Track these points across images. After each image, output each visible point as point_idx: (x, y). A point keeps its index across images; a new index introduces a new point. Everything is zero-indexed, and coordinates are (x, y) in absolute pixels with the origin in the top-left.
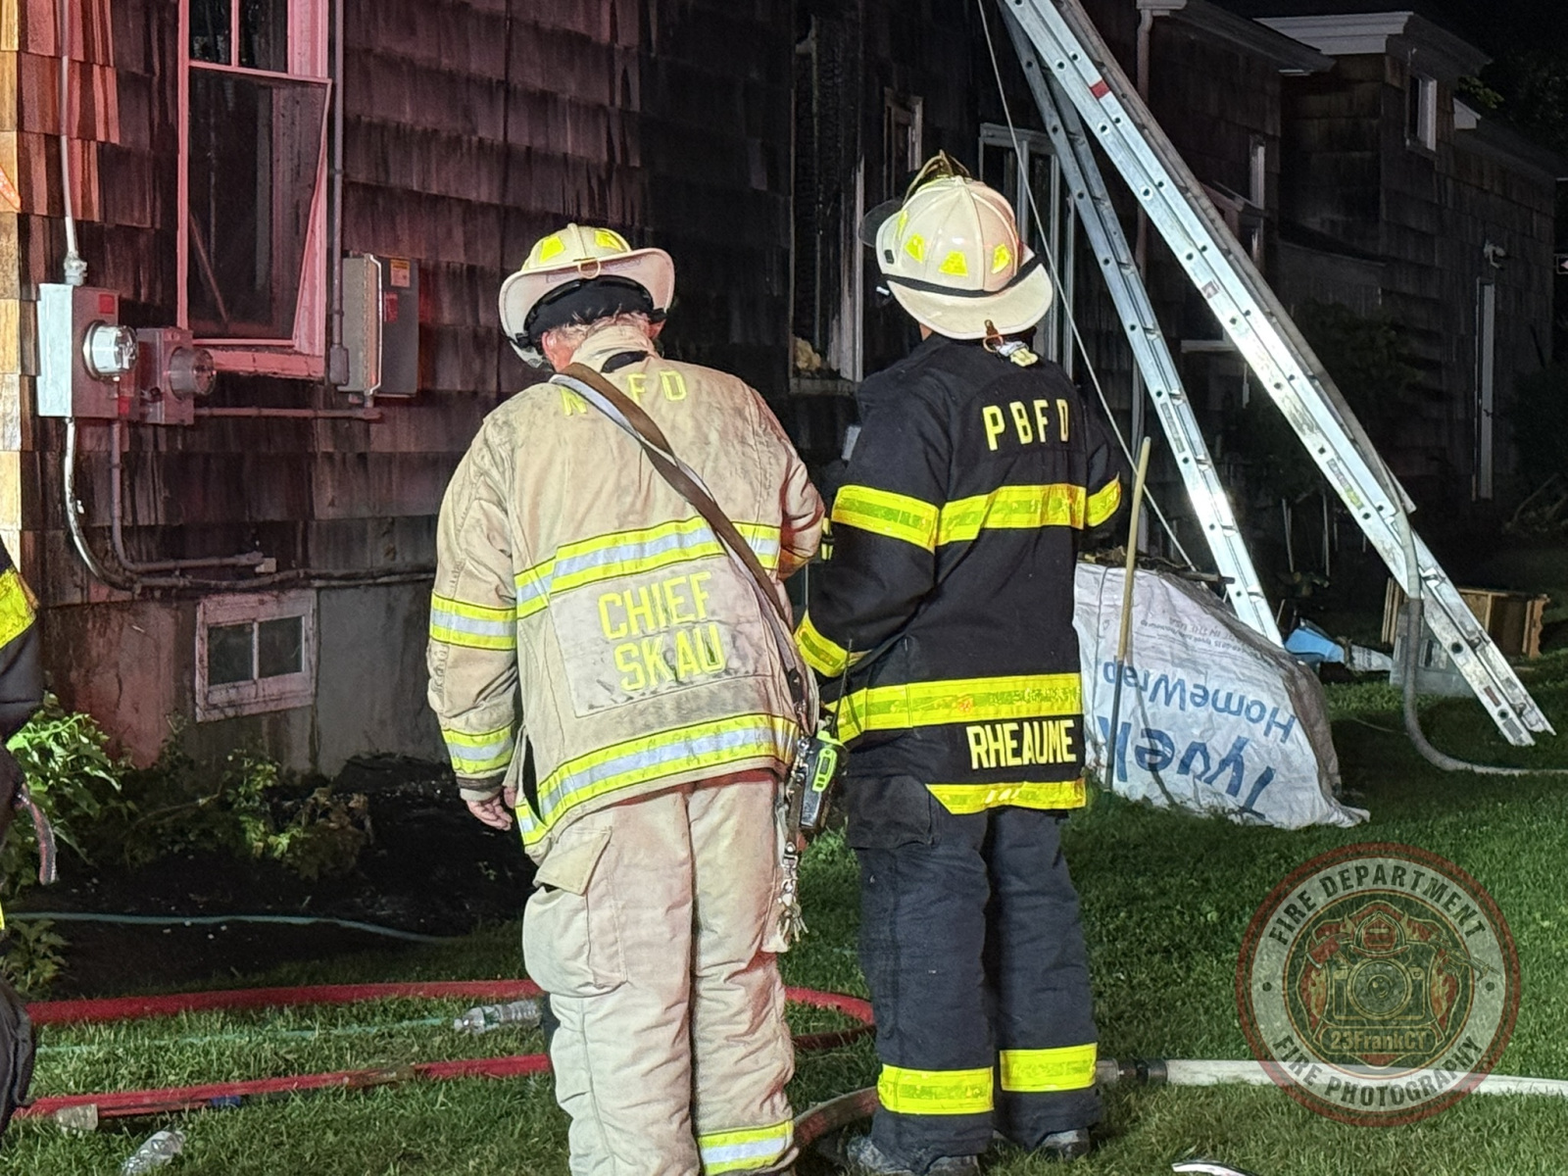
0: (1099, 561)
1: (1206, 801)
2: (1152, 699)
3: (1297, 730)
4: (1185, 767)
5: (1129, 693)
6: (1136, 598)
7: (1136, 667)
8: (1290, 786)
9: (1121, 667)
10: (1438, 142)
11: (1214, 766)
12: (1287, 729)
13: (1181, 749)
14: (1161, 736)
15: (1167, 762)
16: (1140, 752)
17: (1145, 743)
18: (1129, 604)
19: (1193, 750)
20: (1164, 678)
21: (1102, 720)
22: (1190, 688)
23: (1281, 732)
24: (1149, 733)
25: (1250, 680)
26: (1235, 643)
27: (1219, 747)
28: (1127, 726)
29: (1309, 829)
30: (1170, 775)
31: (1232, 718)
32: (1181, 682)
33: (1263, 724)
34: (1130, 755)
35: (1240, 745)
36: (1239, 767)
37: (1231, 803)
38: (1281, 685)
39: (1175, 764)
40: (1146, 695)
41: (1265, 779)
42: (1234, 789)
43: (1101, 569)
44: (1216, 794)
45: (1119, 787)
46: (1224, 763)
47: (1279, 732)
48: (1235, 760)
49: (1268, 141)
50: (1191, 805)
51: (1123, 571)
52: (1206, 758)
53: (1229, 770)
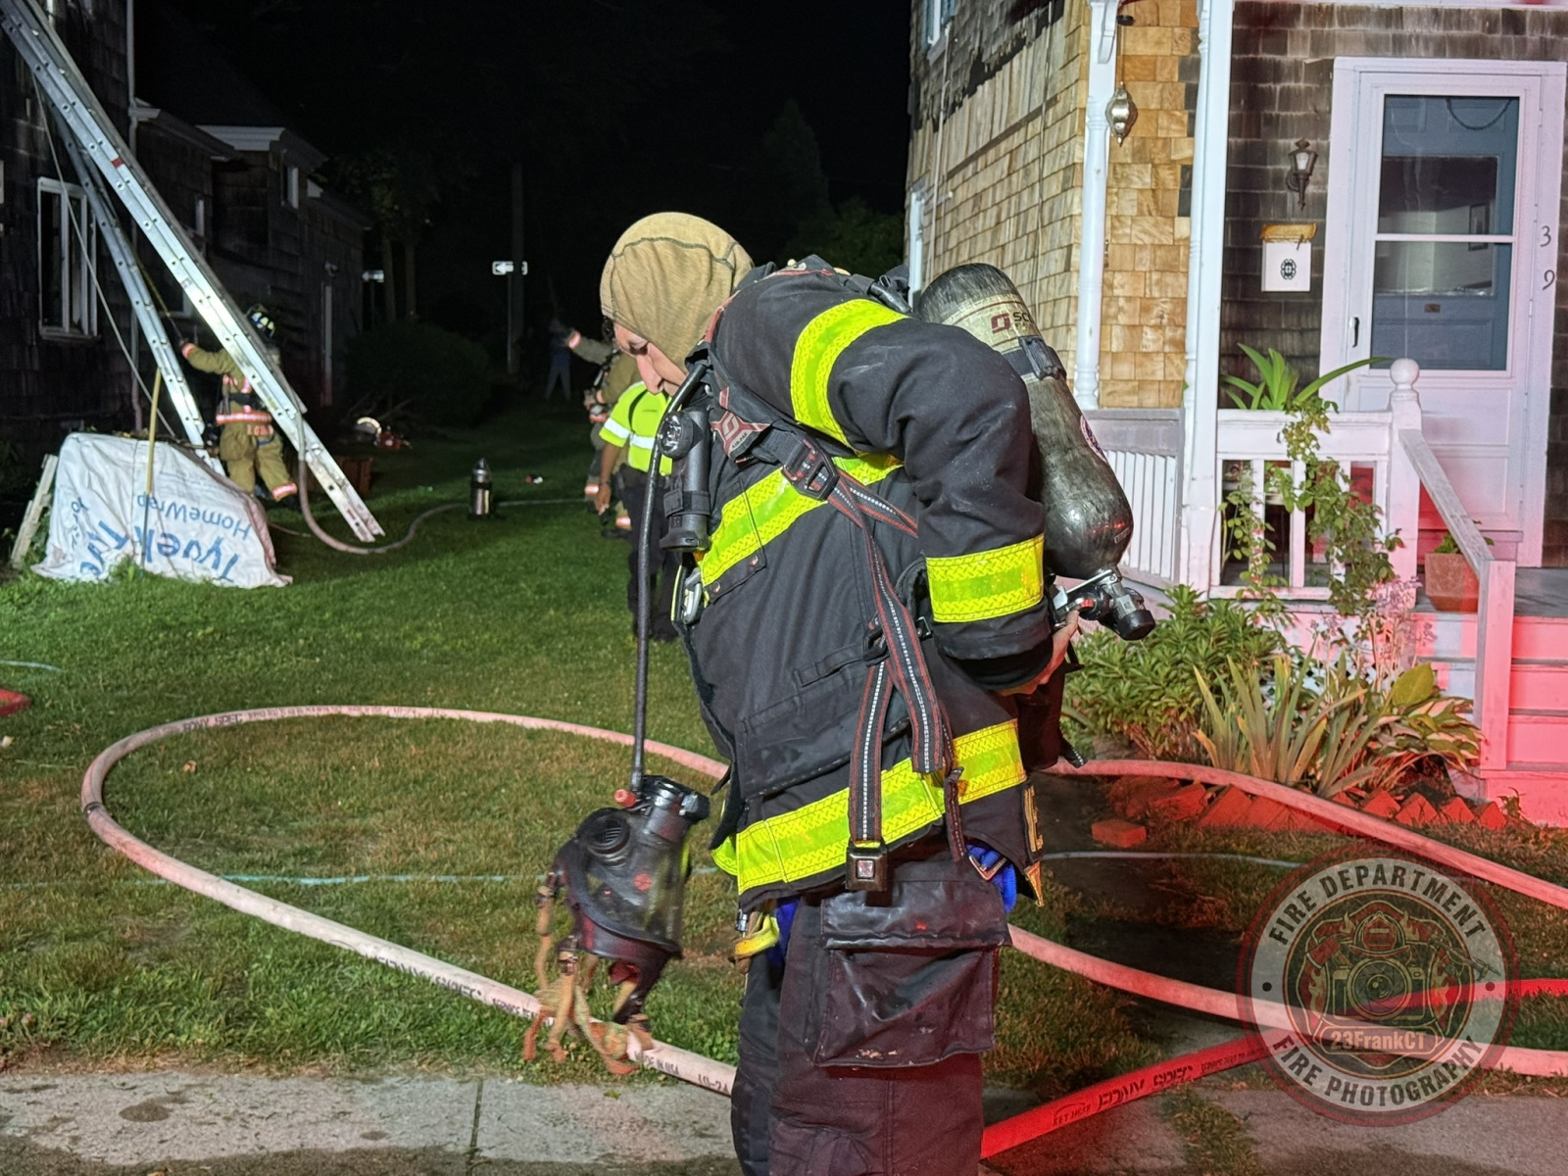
0: (133, 437)
1: (199, 573)
2: (167, 515)
3: (252, 533)
4: (186, 554)
5: (153, 513)
6: (156, 459)
7: (157, 497)
8: (248, 564)
9: (148, 499)
10: (300, 203)
11: (204, 554)
12: (246, 532)
13: (184, 545)
14: (171, 537)
15: (175, 551)
16: (160, 546)
17: (162, 541)
18: (152, 462)
19: (191, 545)
20: (174, 504)
21: (137, 529)
22: (189, 510)
23: (242, 534)
24: (164, 535)
25: (224, 505)
26: (215, 484)
27: (207, 543)
28: (152, 532)
29: (259, 588)
30: (178, 558)
31: (214, 527)
32: (184, 507)
33: (232, 530)
34: (154, 548)
35: (218, 542)
36: (218, 554)
37: (215, 574)
38: (241, 507)
39: (181, 553)
40: (163, 514)
41: (233, 561)
42: (216, 566)
43: (134, 441)
44: (205, 569)
45: (149, 567)
46: (210, 552)
47: (240, 534)
48: (216, 550)
49: (205, 197)
50: (190, 575)
51: (147, 443)
52: (199, 548)
53: (213, 556)
